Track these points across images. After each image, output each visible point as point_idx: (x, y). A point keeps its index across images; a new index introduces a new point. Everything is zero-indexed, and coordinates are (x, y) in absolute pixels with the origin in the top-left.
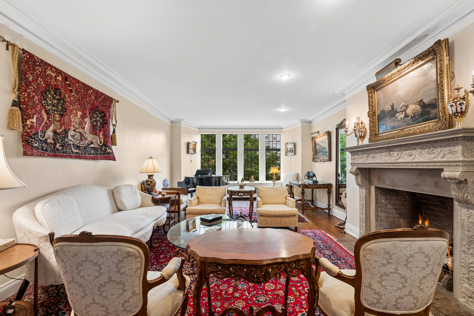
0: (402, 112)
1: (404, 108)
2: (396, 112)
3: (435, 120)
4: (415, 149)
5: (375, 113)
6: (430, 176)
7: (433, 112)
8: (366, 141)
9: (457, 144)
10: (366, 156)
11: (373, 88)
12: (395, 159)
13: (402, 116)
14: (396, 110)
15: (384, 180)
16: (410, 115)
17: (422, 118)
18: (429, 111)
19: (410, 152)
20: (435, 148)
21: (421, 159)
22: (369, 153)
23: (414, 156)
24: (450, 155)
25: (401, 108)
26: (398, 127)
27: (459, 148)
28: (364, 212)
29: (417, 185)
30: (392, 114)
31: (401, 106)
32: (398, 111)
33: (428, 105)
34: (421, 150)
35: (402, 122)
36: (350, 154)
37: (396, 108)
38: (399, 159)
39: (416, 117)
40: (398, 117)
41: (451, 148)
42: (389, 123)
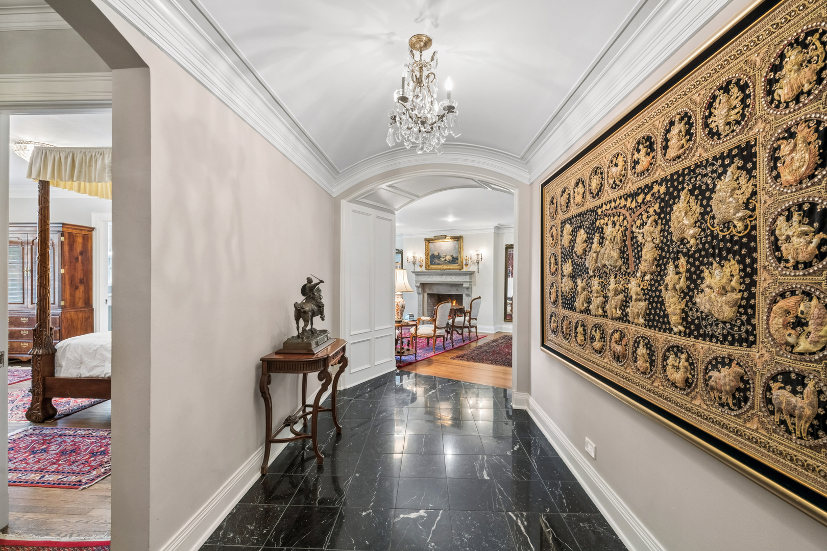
0: (444, 258)
1: (444, 256)
2: (441, 257)
3: (458, 265)
4: (453, 276)
5: (429, 254)
7: (457, 261)
8: (423, 269)
9: (472, 276)
11: (428, 241)
13: (444, 259)
15: (432, 290)
16: (447, 260)
17: (452, 263)
18: (455, 260)
19: (451, 277)
20: (461, 276)
21: (455, 280)
22: (429, 276)
23: (452, 279)
24: (465, 279)
26: (440, 264)
27: (468, 277)
28: (421, 308)
29: (449, 291)
30: (438, 257)
33: (455, 258)
34: (456, 276)
35: (443, 262)
36: (416, 275)
37: (441, 255)
39: (450, 262)
40: (441, 259)
41: (466, 277)
42: (436, 261)
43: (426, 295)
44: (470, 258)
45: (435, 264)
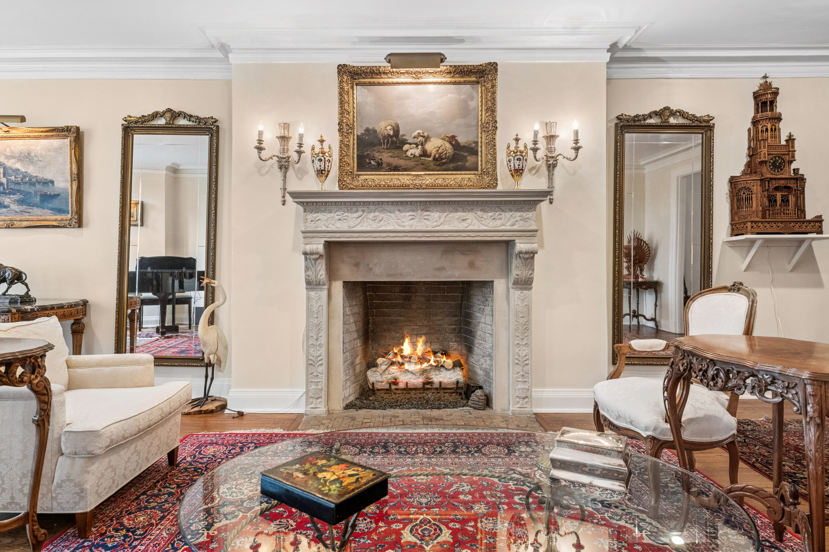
0: (417, 145)
1: (420, 138)
2: (404, 142)
3: (476, 172)
4: (472, 210)
5: (353, 129)
6: (463, 254)
7: (471, 159)
8: (331, 185)
9: (530, 209)
10: (356, 215)
11: (352, 76)
12: (435, 224)
13: (417, 151)
14: (405, 137)
15: (370, 266)
16: (433, 155)
17: (454, 165)
18: (466, 157)
19: (464, 214)
20: (503, 211)
21: (481, 225)
22: (366, 211)
23: (469, 221)
24: (522, 222)
25: (414, 137)
26: (405, 170)
28: (322, 341)
29: (441, 269)
30: (393, 142)
31: (415, 133)
32: (409, 141)
33: (464, 147)
34: (482, 213)
35: (414, 163)
36: (301, 208)
37: (404, 135)
38: (441, 224)
39: (443, 161)
40: (407, 151)
41: (525, 214)
42: (386, 157)
43: (338, 288)
44: (530, 145)
45: (379, 167)
